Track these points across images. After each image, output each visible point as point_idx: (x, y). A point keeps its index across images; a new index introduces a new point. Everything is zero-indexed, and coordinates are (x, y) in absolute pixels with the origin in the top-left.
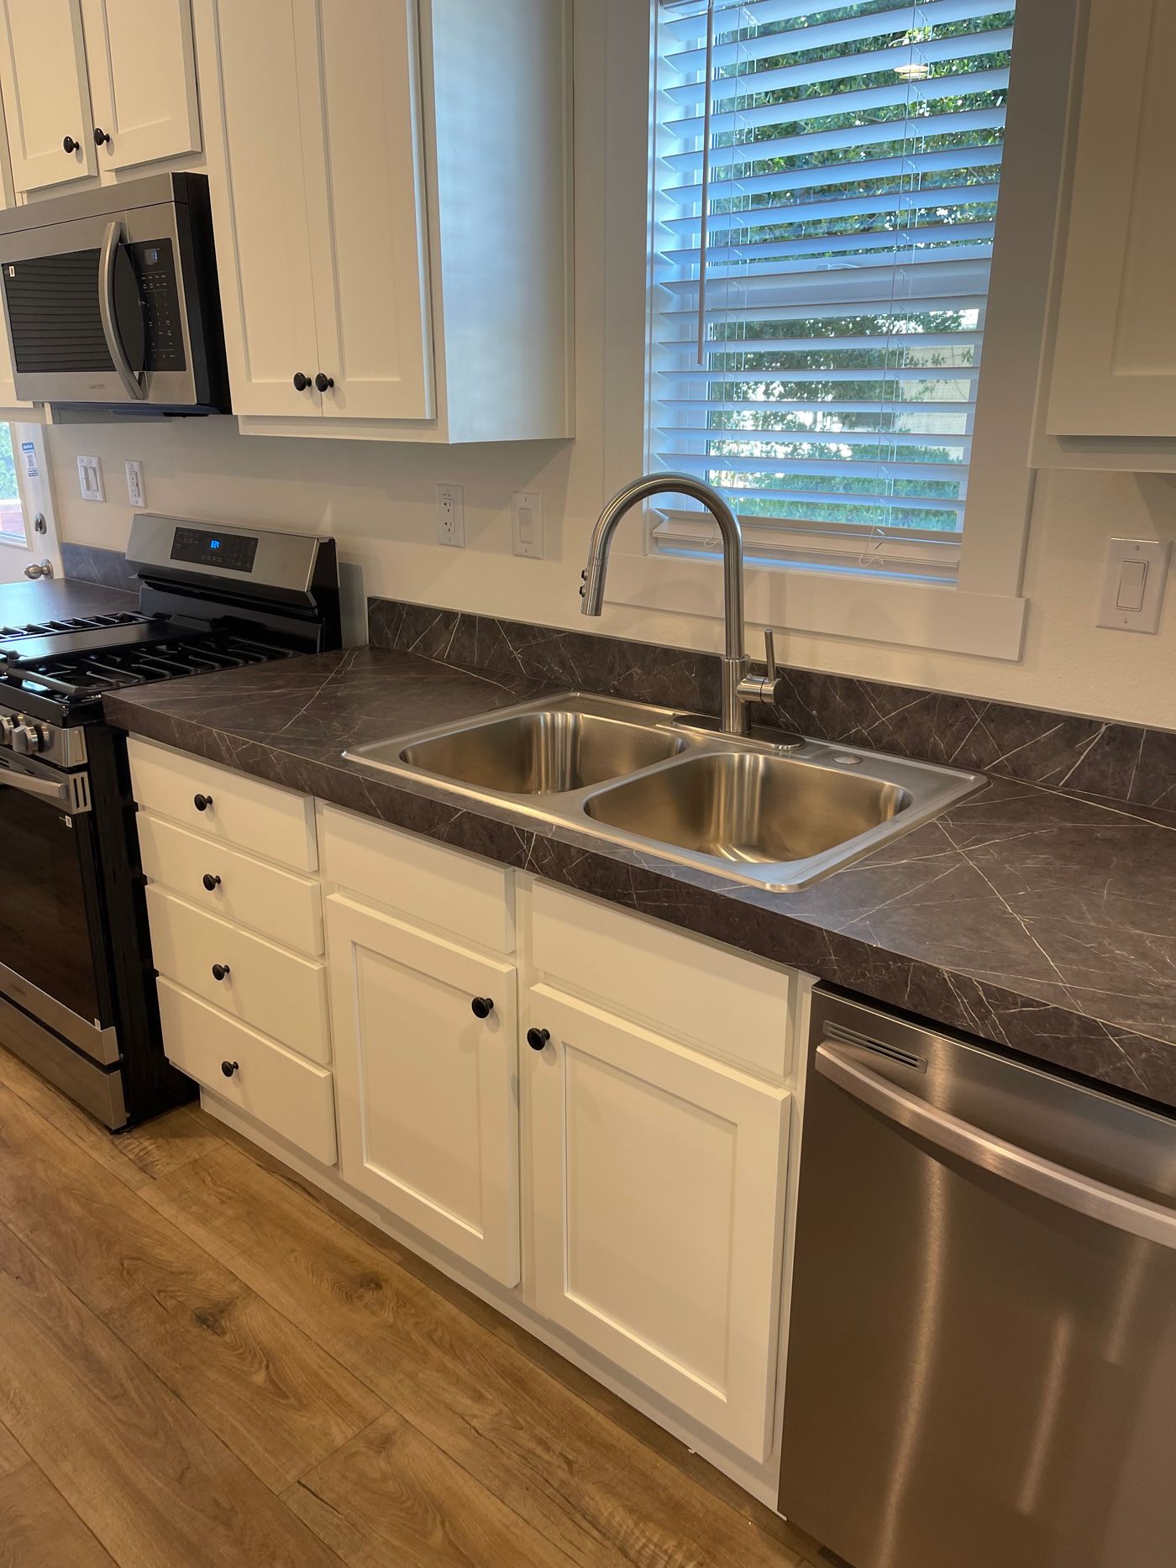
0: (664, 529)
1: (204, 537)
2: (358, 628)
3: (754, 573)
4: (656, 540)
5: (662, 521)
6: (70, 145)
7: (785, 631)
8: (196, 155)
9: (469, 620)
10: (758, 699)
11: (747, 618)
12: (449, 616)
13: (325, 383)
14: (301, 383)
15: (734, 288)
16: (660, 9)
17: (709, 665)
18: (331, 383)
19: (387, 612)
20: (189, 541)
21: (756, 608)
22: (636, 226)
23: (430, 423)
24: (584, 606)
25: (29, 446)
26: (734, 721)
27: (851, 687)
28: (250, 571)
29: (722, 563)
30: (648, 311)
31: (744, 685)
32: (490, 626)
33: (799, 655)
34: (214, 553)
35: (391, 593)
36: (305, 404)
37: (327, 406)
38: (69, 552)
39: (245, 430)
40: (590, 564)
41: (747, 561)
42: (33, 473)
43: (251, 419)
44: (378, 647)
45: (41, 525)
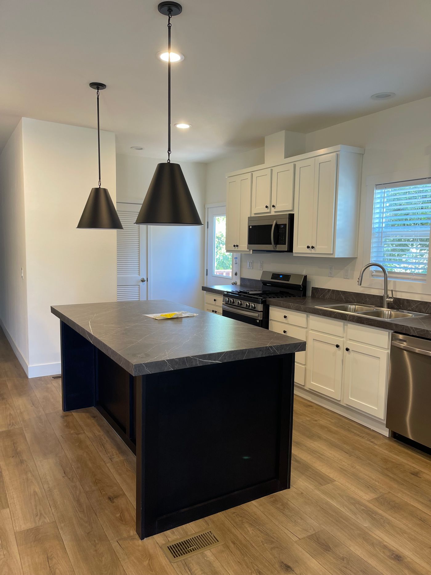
0: (374, 273)
1: (279, 275)
2: (309, 293)
3: (390, 281)
4: (372, 275)
5: (374, 272)
6: (267, 207)
7: (396, 291)
8: (292, 210)
9: (333, 291)
10: (390, 302)
11: (388, 289)
12: (329, 290)
13: (313, 247)
14: (308, 247)
15: (388, 233)
16: (376, 190)
17: (381, 298)
18: (314, 247)
19: (315, 290)
20: (275, 276)
21: (390, 287)
22: (371, 223)
23: (332, 254)
24: (358, 284)
25: (236, 258)
26: (386, 305)
27: (408, 301)
28: (289, 281)
29: (384, 279)
30: (372, 236)
31: (387, 299)
32: (338, 292)
33: (399, 296)
34: (281, 278)
35: (317, 286)
36: (308, 251)
37: (313, 251)
38: (242, 279)
39: (294, 255)
40: (360, 277)
41: (388, 279)
42: (236, 263)
43: (296, 253)
44: (313, 296)
45: (236, 274)
